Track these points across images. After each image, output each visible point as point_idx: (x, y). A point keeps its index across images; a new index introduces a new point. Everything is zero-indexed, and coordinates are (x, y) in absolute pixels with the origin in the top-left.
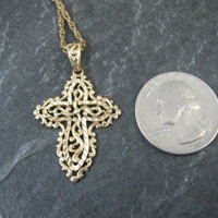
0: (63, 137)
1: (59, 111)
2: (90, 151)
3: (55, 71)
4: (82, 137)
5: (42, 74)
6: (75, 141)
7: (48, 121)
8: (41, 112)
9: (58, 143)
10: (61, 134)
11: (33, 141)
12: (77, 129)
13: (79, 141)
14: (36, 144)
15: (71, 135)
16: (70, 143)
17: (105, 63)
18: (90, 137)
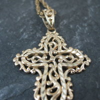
0: (41, 81)
1: (36, 59)
2: (68, 94)
3: (32, 31)
4: (59, 81)
5: (22, 33)
6: (52, 85)
7: (26, 67)
8: (20, 59)
9: (35, 87)
10: (38, 79)
11: (11, 86)
12: (53, 74)
13: (56, 85)
14: (13, 89)
15: (48, 79)
16: (47, 87)
17: (71, 26)
18: (66, 81)
